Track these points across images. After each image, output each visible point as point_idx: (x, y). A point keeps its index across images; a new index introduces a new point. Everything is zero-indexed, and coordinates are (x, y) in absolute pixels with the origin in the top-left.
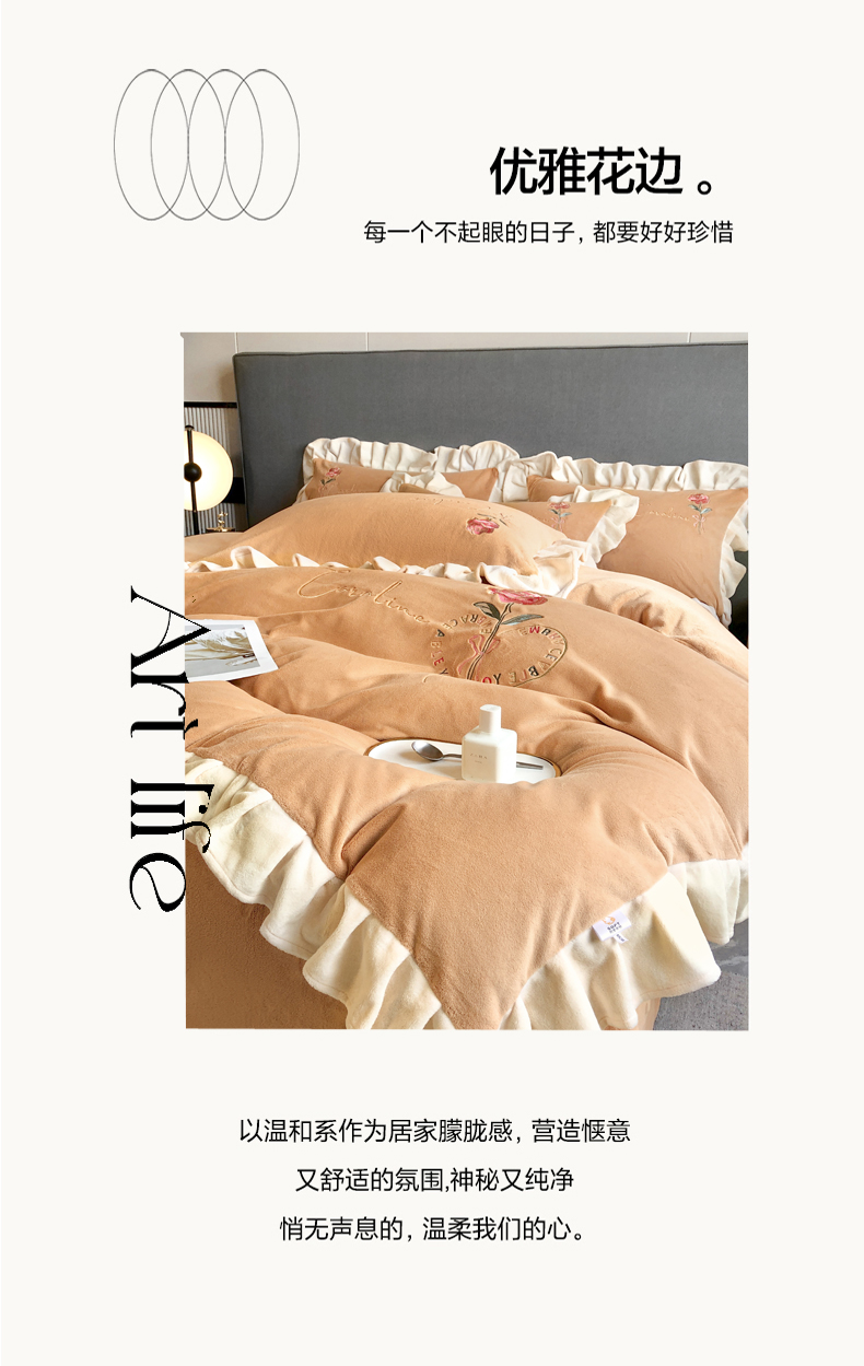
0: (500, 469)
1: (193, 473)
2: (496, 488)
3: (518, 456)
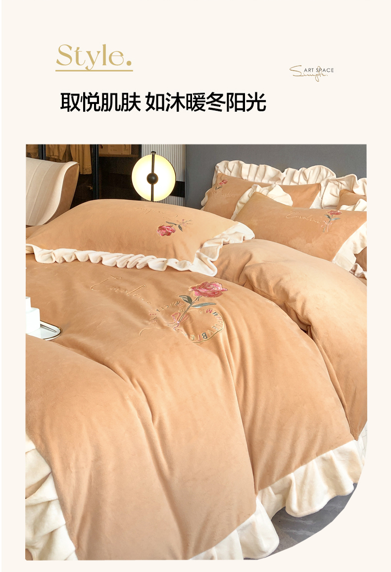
0: (323, 185)
1: (152, 179)
2: (318, 197)
3: (335, 176)
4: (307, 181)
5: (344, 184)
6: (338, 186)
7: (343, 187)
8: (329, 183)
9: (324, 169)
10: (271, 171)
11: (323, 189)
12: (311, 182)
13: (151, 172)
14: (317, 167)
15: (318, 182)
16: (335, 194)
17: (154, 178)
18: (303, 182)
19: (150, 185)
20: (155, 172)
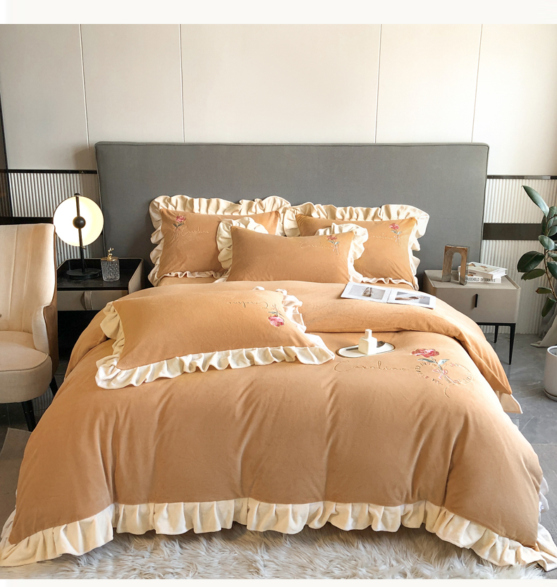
0: (280, 211)
1: (79, 223)
2: (279, 223)
3: (290, 204)
4: (264, 210)
5: (299, 209)
6: (294, 212)
7: (299, 213)
8: (287, 211)
9: (278, 199)
10: (224, 204)
11: (282, 215)
12: (268, 210)
13: (76, 216)
14: (271, 198)
15: (274, 209)
16: (292, 219)
17: (82, 222)
18: (260, 211)
19: (78, 229)
20: (81, 215)
